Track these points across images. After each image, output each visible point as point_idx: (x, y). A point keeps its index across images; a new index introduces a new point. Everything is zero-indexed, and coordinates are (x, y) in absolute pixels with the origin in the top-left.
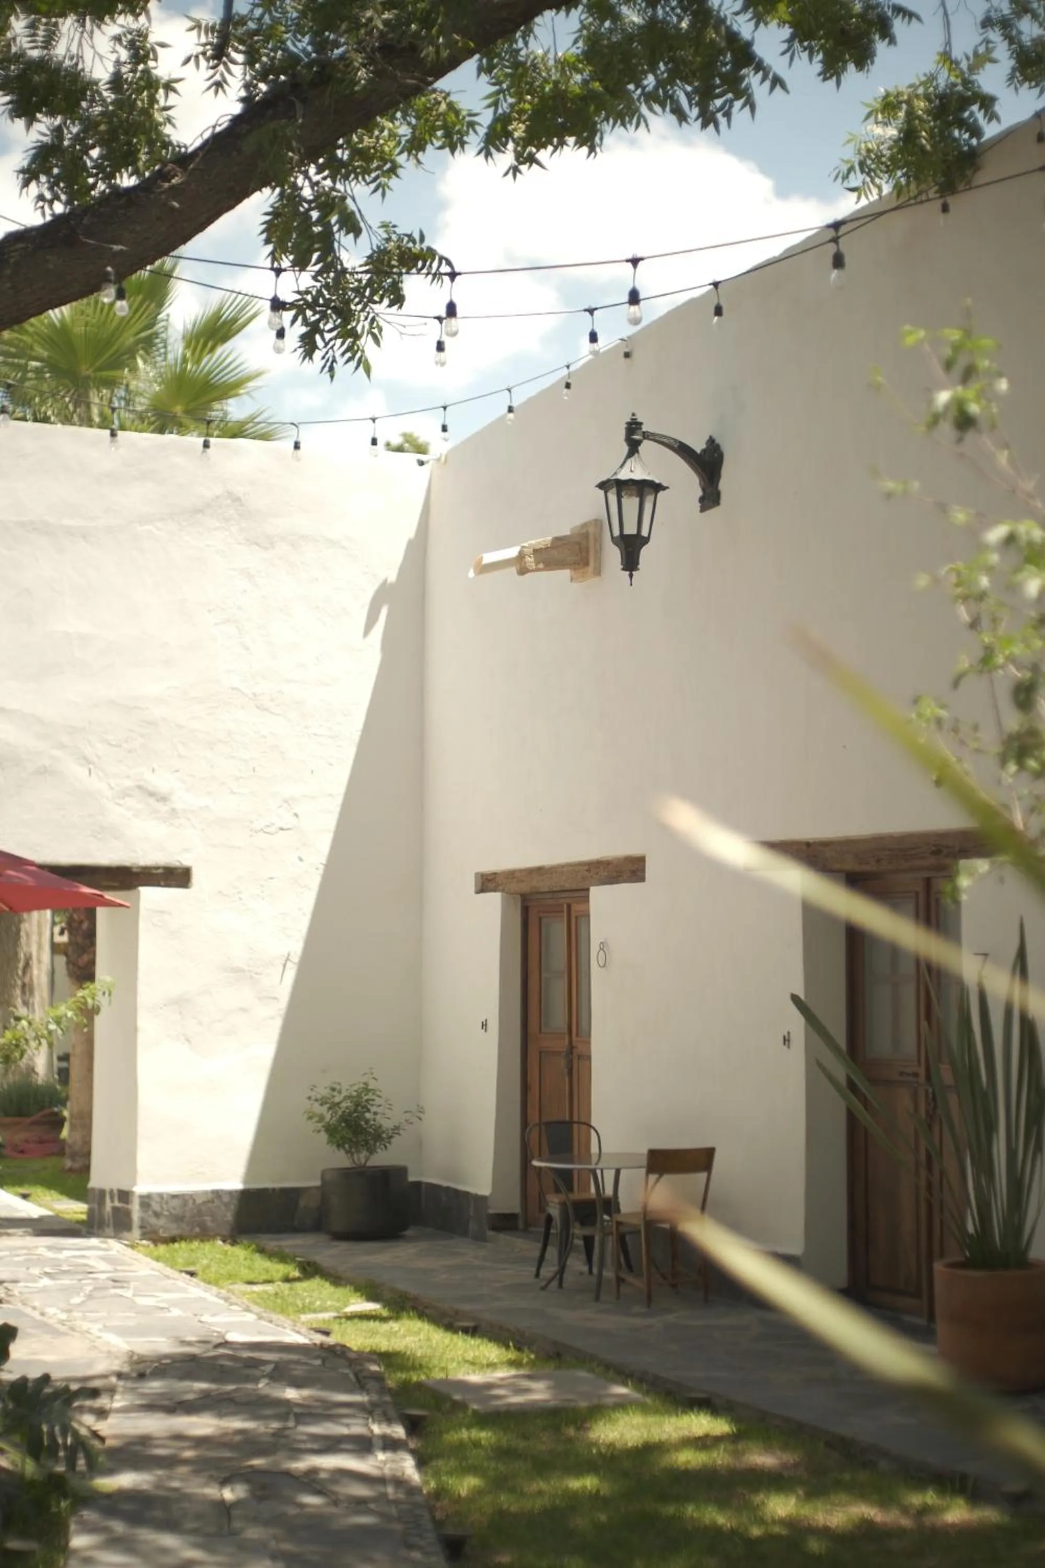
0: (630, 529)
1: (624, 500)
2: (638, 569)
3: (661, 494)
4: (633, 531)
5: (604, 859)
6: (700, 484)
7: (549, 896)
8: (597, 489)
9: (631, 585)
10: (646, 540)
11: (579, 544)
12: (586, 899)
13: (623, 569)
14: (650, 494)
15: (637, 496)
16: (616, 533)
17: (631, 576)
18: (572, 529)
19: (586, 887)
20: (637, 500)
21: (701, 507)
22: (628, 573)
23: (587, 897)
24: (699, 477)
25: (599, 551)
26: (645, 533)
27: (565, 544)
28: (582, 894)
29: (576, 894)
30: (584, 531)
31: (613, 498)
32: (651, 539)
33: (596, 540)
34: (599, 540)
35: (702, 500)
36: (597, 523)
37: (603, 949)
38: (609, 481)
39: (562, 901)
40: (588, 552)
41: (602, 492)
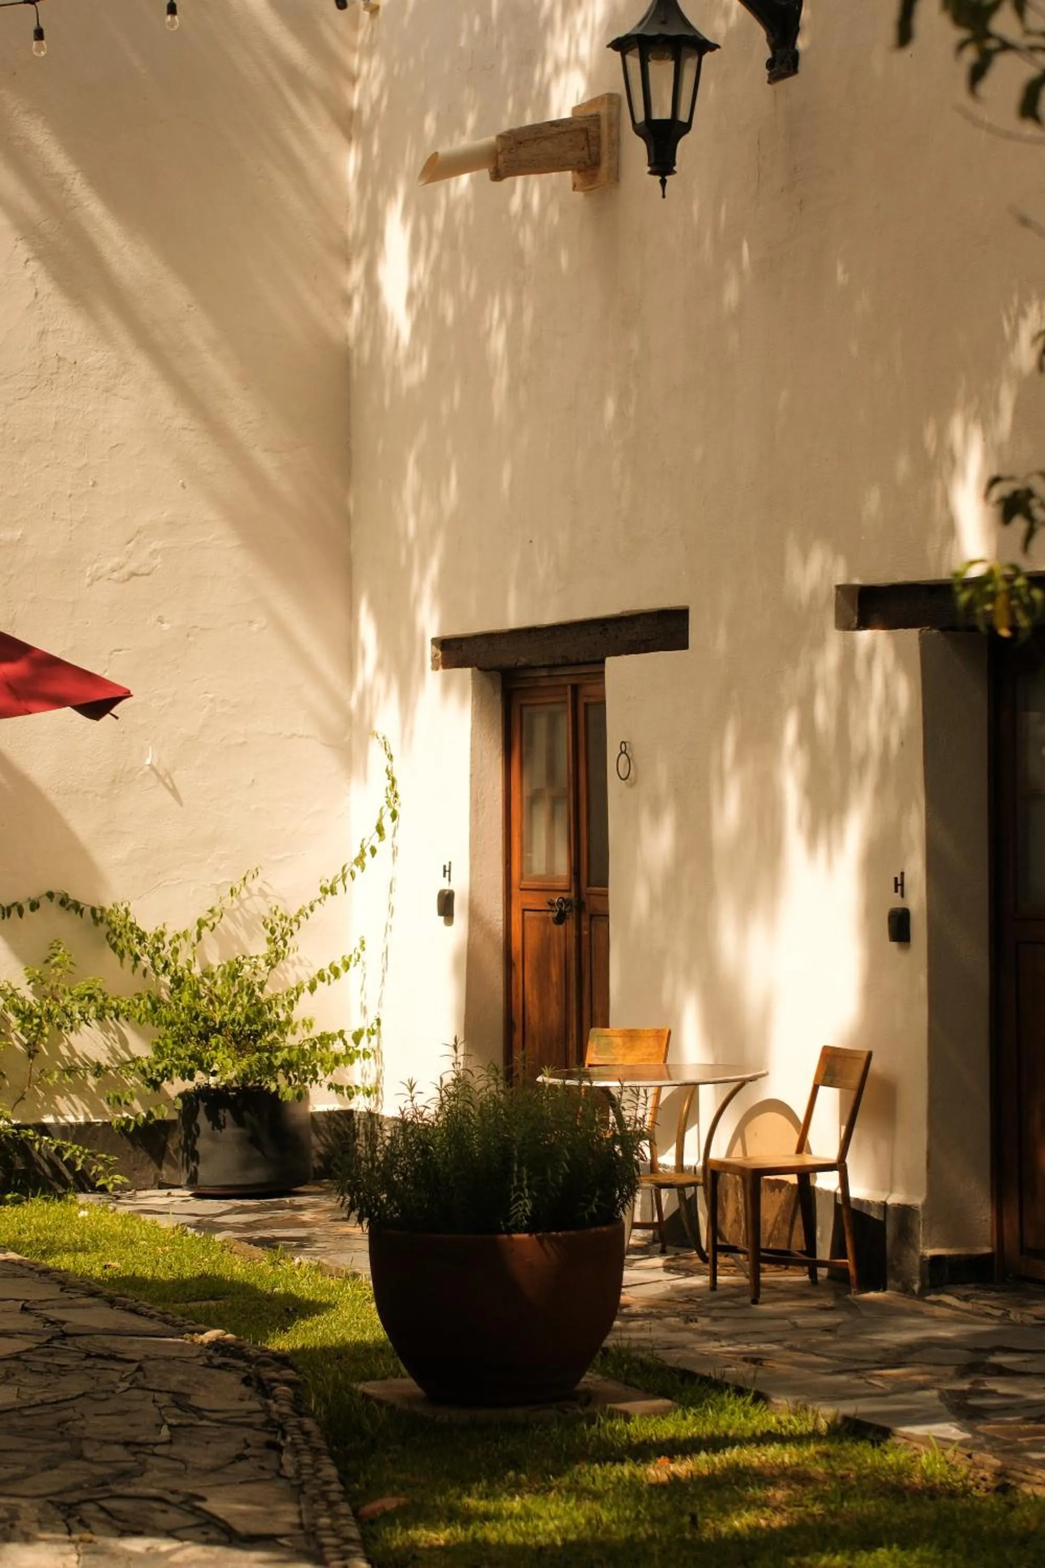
0: (661, 111)
1: (653, 66)
2: (675, 172)
3: (708, 57)
4: (667, 115)
5: (625, 615)
6: (768, 40)
7: (544, 673)
8: (610, 49)
9: (664, 196)
10: (686, 127)
11: (585, 131)
12: (601, 674)
13: (651, 173)
14: (690, 55)
15: (672, 59)
16: (640, 117)
17: (663, 183)
18: (575, 109)
19: (598, 658)
20: (671, 64)
21: (770, 75)
22: (658, 178)
23: (602, 673)
24: (766, 30)
25: (616, 143)
26: (683, 117)
27: (563, 133)
28: (595, 669)
29: (585, 670)
30: (593, 111)
31: (634, 62)
32: (693, 125)
33: (610, 125)
34: (615, 124)
35: (770, 64)
36: (611, 98)
37: (625, 752)
38: (627, 37)
39: (564, 680)
40: (599, 145)
41: (618, 54)
